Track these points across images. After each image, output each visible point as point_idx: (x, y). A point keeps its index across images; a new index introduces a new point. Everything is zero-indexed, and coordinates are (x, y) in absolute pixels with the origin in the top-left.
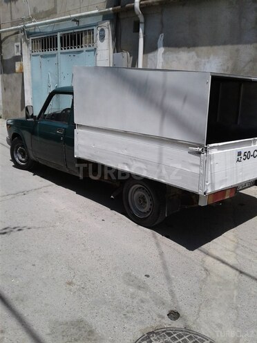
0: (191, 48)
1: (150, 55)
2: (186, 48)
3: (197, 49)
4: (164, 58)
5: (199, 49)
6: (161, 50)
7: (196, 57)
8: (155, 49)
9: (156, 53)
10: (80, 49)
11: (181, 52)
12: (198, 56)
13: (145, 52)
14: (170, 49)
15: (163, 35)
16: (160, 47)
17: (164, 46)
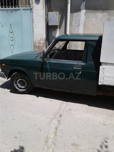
0: (105, 11)
1: (75, 14)
2: (102, 11)
3: (108, 11)
4: (86, 16)
5: (110, 11)
6: (83, 11)
7: (108, 16)
8: (79, 10)
9: (79, 13)
10: (17, 8)
11: (98, 13)
12: (109, 15)
13: (71, 12)
14: (90, 11)
15: (85, 2)
16: (82, 10)
17: (85, 9)
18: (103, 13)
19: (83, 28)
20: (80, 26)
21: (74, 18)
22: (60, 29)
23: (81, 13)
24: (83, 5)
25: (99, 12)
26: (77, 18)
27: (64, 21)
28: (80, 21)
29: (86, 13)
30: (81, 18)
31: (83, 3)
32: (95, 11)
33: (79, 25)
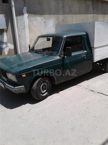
0: (41, 15)
1: (19, 17)
2: (39, 15)
4: (29, 19)
5: (45, 16)
6: (26, 15)
8: (22, 14)
9: (23, 17)
12: (45, 19)
13: (16, 15)
14: (31, 15)
15: (26, 7)
16: (25, 13)
17: (27, 13)
18: (41, 17)
19: (28, 30)
20: (26, 29)
21: (19, 21)
22: (6, 32)
23: (25, 17)
24: (25, 10)
25: (38, 16)
26: (22, 21)
27: (10, 24)
28: (24, 24)
29: (28, 17)
30: (25, 21)
31: (25, 7)
32: (35, 15)
33: (24, 28)
